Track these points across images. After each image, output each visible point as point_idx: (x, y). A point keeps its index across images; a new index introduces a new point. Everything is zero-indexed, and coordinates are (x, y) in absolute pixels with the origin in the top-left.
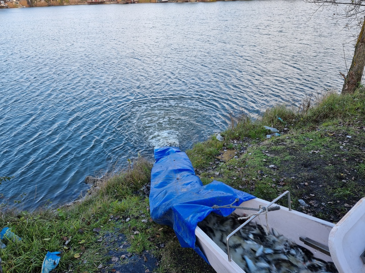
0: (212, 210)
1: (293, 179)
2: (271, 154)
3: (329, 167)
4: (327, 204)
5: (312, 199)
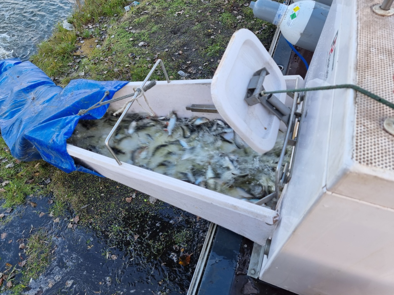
0: (78, 118)
1: (166, 51)
2: (136, 29)
3: (197, 26)
4: (203, 67)
5: (189, 67)
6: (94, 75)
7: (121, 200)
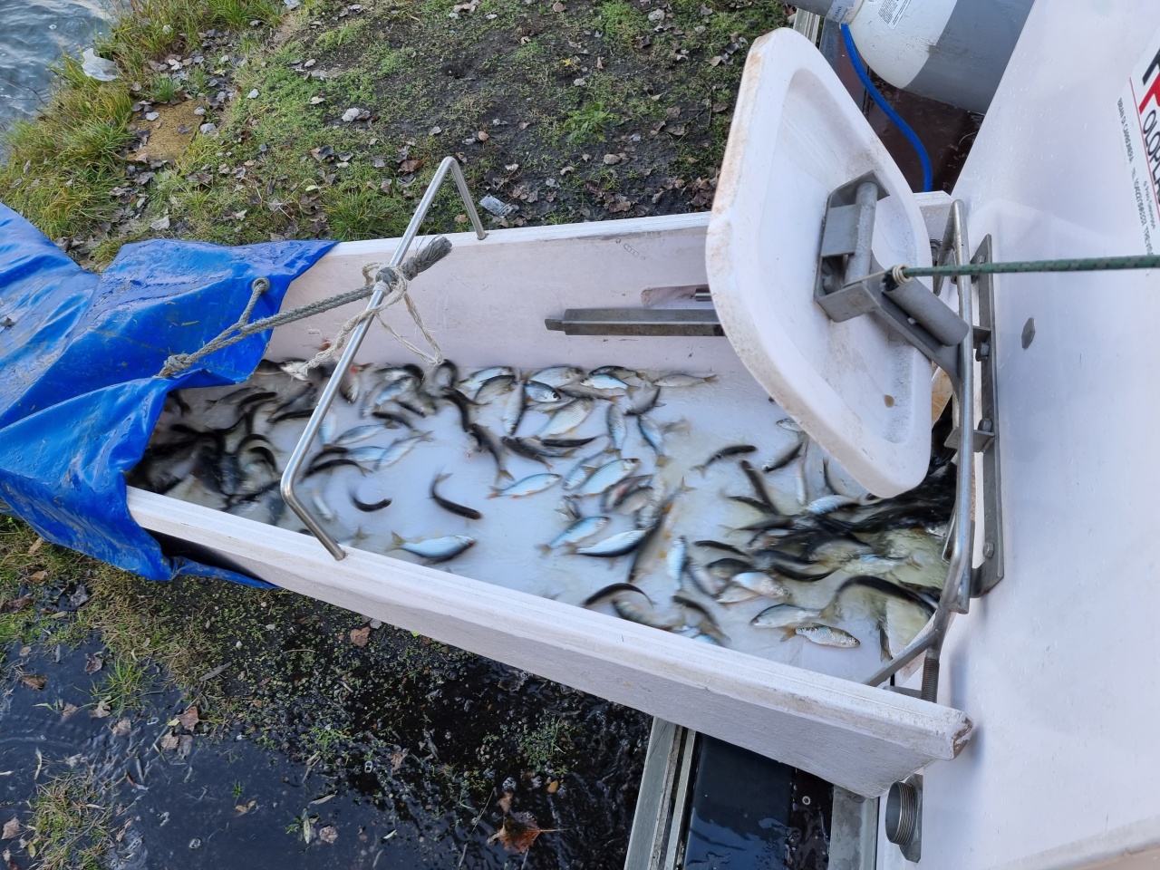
1: (436, 135)
2: (329, 67)
3: (526, 50)
4: (561, 181)
5: (516, 182)
6: (203, 227)
7: (336, 639)
